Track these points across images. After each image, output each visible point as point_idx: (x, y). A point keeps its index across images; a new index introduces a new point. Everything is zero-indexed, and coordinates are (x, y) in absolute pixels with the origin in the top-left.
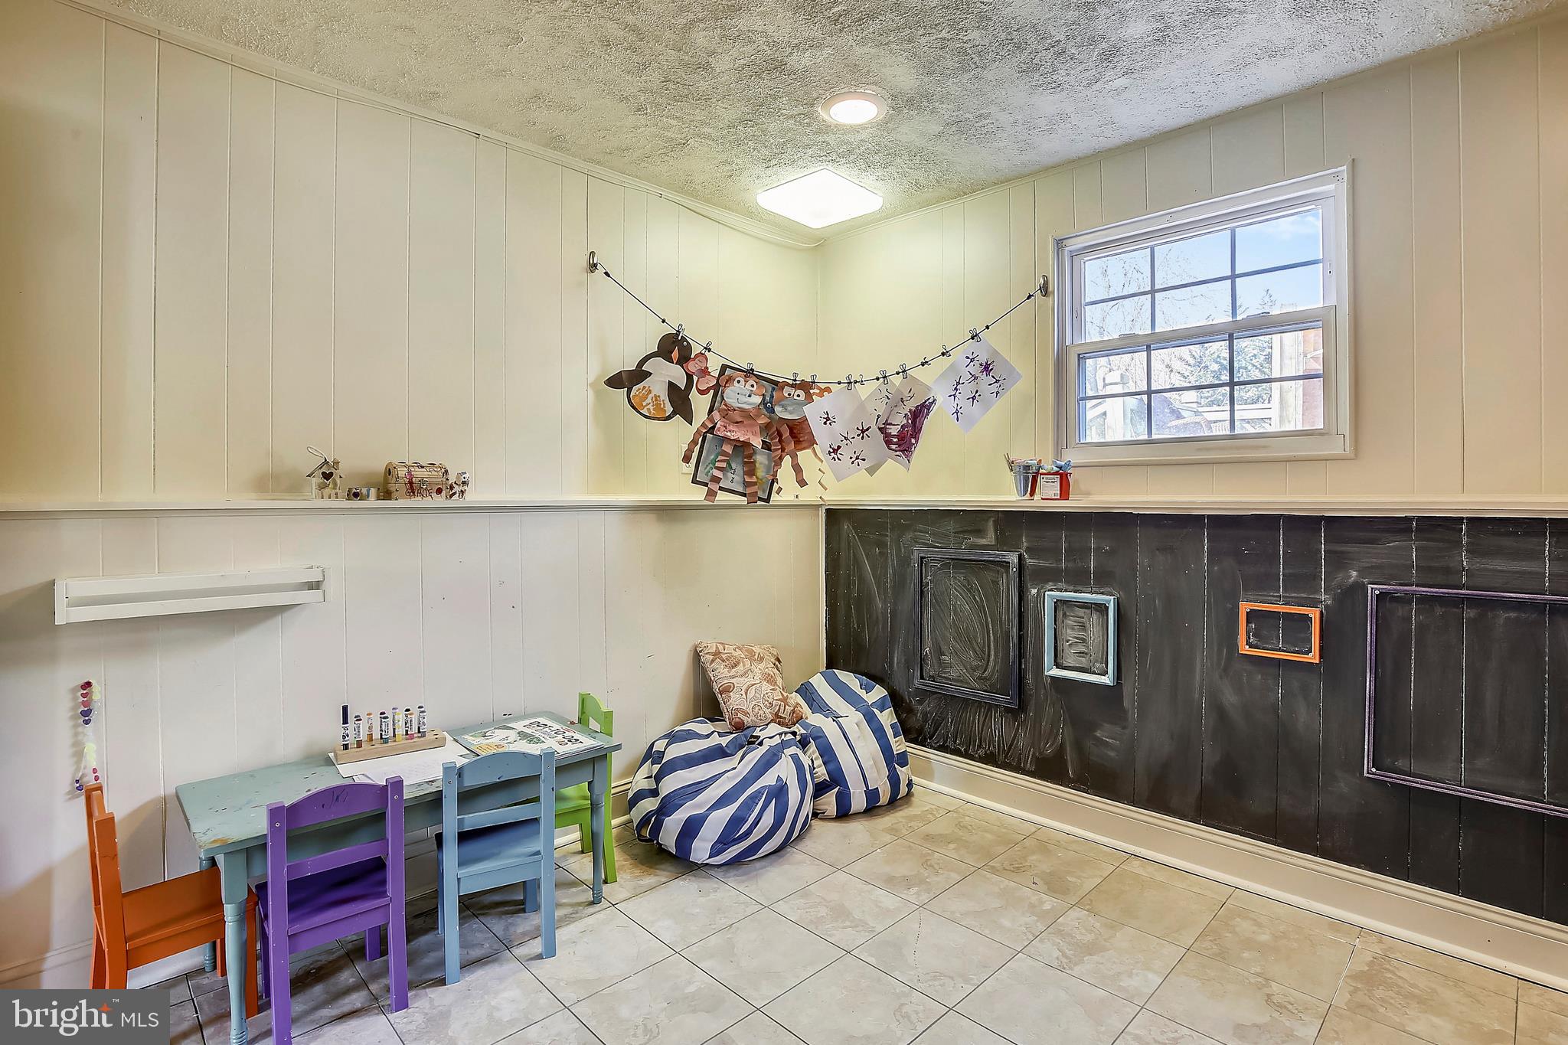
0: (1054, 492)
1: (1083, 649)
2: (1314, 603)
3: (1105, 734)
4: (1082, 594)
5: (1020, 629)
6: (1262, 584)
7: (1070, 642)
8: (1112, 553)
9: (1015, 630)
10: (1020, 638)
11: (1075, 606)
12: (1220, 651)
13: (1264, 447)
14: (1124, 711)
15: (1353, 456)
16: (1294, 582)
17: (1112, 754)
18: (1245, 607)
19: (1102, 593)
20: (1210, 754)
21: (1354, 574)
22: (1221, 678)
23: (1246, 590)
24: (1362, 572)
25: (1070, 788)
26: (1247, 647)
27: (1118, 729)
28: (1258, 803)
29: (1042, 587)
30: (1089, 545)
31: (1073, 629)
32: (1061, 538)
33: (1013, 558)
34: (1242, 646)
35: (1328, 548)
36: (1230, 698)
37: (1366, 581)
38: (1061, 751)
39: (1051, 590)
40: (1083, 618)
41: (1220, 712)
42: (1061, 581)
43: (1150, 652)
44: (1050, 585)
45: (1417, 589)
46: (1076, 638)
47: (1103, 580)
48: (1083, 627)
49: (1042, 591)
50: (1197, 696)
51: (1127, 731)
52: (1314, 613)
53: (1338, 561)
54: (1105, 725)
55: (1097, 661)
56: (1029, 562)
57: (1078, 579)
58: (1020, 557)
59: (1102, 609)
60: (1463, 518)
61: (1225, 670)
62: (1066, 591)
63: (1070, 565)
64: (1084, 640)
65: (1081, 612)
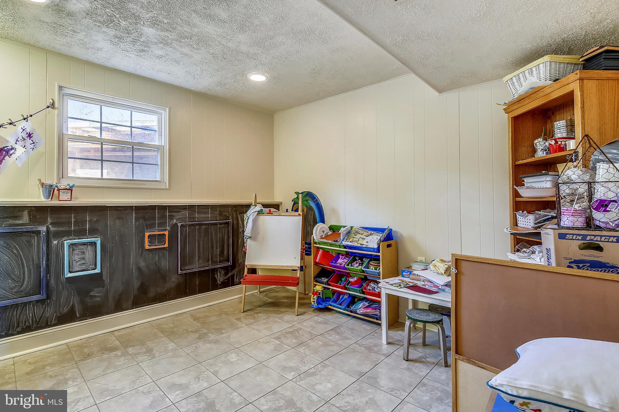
0: (68, 197)
1: (83, 262)
2: (165, 230)
3: (95, 292)
4: (83, 240)
5: (48, 259)
6: (151, 226)
7: (76, 261)
8: (97, 221)
9: (44, 262)
10: (47, 265)
11: (79, 245)
12: (139, 249)
13: (144, 184)
14: (103, 281)
15: (169, 189)
16: (160, 225)
17: (98, 299)
18: (147, 234)
19: (93, 238)
20: (136, 284)
21: (175, 221)
22: (139, 258)
23: (147, 229)
24: (177, 220)
25: (78, 321)
26: (148, 246)
27: (101, 289)
28: (151, 294)
29: (60, 240)
30: (86, 219)
31: (78, 255)
32: (71, 217)
33: (43, 229)
34: (147, 246)
35: (169, 214)
36: (142, 264)
37: (178, 222)
38: (73, 307)
39: (66, 240)
40: (83, 249)
41: (139, 269)
42: (71, 236)
43: (114, 256)
44: (65, 238)
45: (189, 223)
46: (79, 258)
47: (93, 232)
48: (83, 253)
49: (60, 241)
50: (131, 267)
51: (104, 288)
52: (166, 233)
53: (171, 217)
54: (95, 289)
55: (90, 265)
56: (52, 229)
57: (81, 233)
58: (48, 228)
59: (94, 244)
60: (196, 205)
61: (141, 255)
62: (74, 239)
63: (76, 228)
64: (84, 258)
65: (82, 247)
